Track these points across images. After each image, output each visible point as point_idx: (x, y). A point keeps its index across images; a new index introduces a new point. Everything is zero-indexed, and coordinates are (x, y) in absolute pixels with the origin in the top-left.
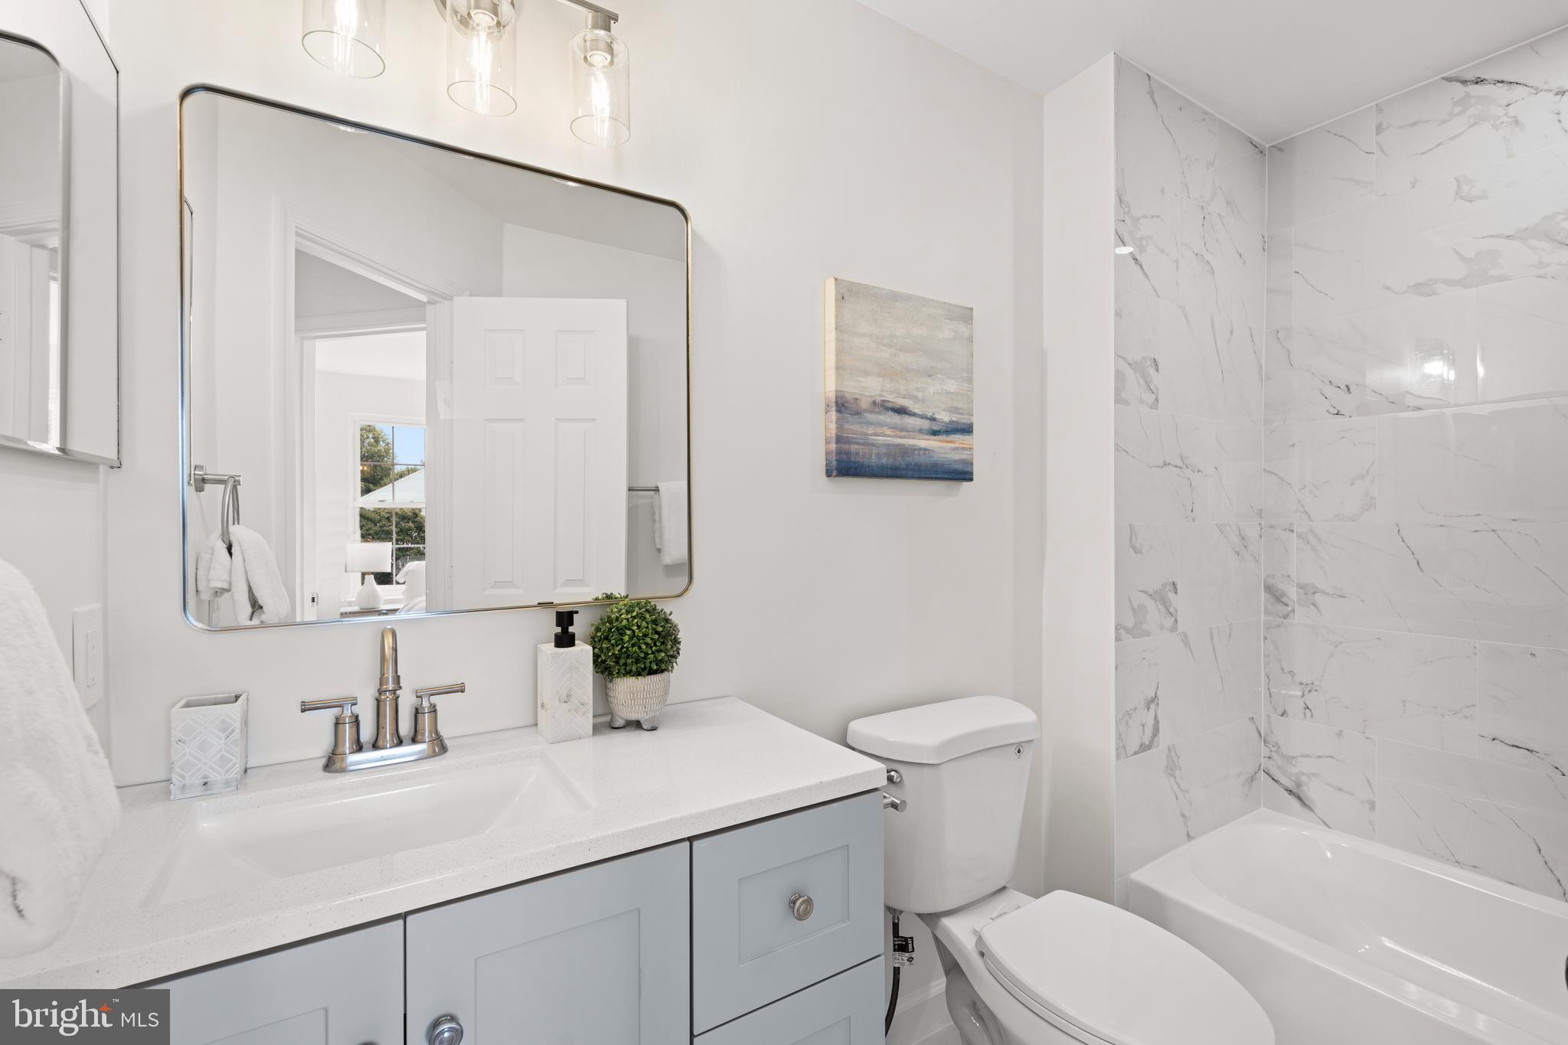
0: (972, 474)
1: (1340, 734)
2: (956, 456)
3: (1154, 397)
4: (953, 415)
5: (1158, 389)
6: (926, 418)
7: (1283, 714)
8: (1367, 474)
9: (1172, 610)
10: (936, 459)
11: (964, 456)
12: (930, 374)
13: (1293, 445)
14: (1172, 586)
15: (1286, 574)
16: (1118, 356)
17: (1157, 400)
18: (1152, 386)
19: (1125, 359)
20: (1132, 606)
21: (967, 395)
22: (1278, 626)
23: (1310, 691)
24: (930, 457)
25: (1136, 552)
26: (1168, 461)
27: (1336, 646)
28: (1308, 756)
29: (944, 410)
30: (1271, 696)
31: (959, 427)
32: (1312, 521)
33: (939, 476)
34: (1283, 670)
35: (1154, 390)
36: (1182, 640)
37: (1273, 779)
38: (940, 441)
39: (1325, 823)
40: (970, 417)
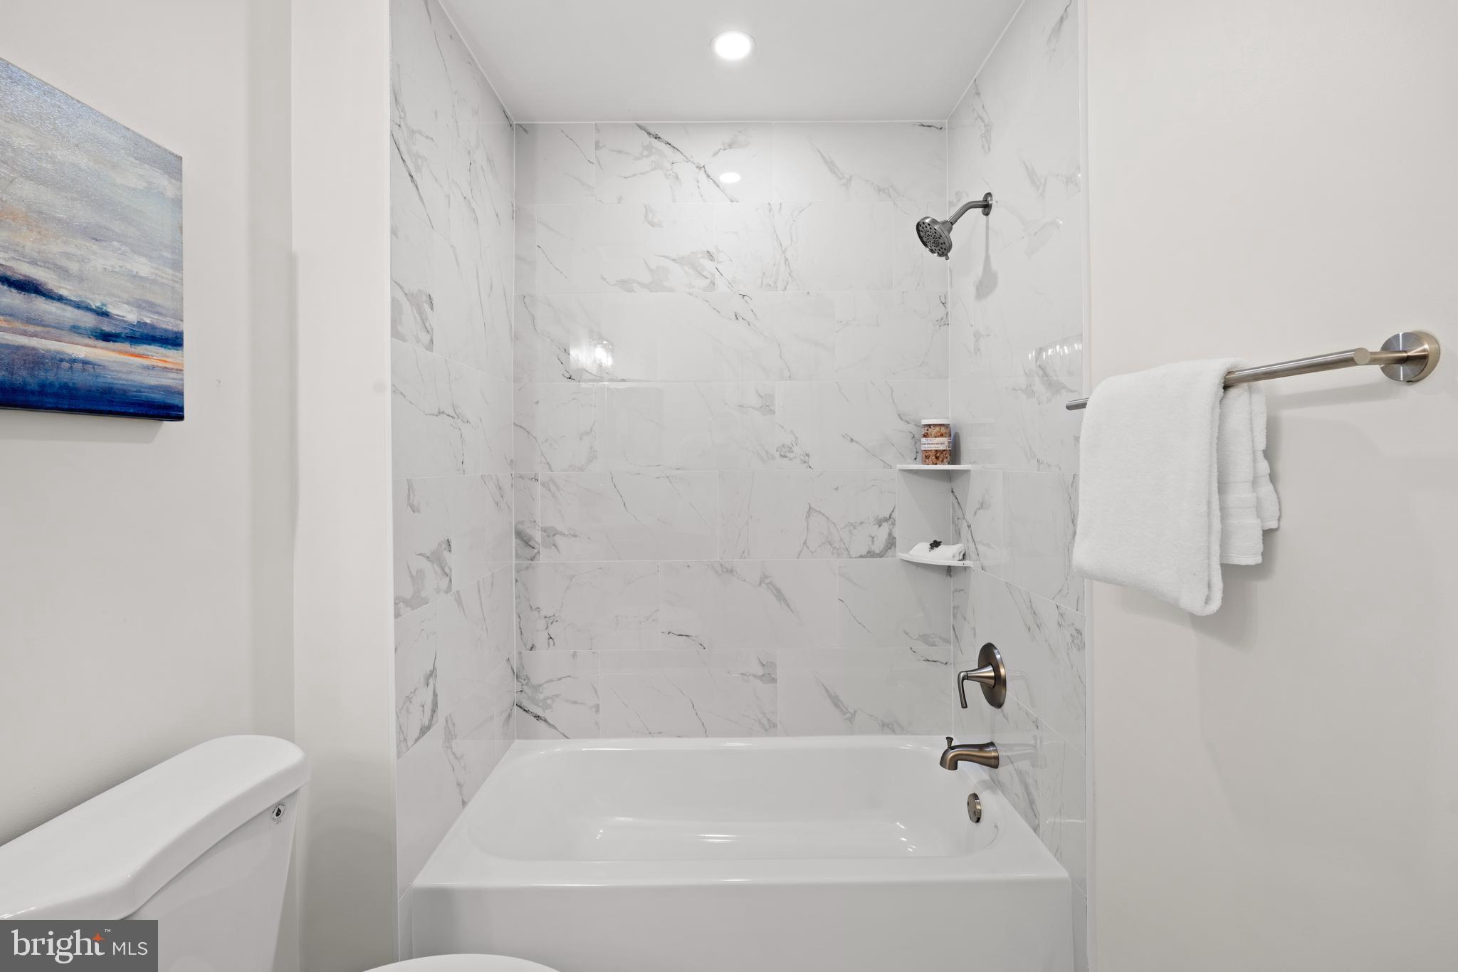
0: (181, 409)
1: (574, 655)
2: (152, 380)
3: (429, 337)
4: (145, 313)
5: (432, 329)
6: (88, 309)
7: (532, 648)
8: (591, 431)
9: (447, 570)
10: (110, 381)
11: (167, 380)
12: (96, 236)
13: (537, 403)
14: (446, 543)
15: (532, 520)
16: (396, 283)
17: (432, 340)
18: (427, 325)
19: (402, 288)
20: (410, 572)
21: (173, 288)
22: (527, 568)
23: (552, 623)
24: (97, 376)
25: (414, 511)
26: (441, 410)
27: (571, 579)
28: (552, 681)
29: (128, 303)
30: (522, 634)
31: (158, 334)
32: (552, 471)
33: (118, 409)
34: (531, 607)
35: (430, 330)
36: (456, 599)
37: (525, 710)
38: (120, 352)
39: (564, 735)
40: (178, 322)
